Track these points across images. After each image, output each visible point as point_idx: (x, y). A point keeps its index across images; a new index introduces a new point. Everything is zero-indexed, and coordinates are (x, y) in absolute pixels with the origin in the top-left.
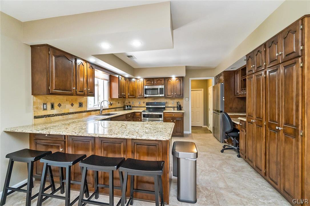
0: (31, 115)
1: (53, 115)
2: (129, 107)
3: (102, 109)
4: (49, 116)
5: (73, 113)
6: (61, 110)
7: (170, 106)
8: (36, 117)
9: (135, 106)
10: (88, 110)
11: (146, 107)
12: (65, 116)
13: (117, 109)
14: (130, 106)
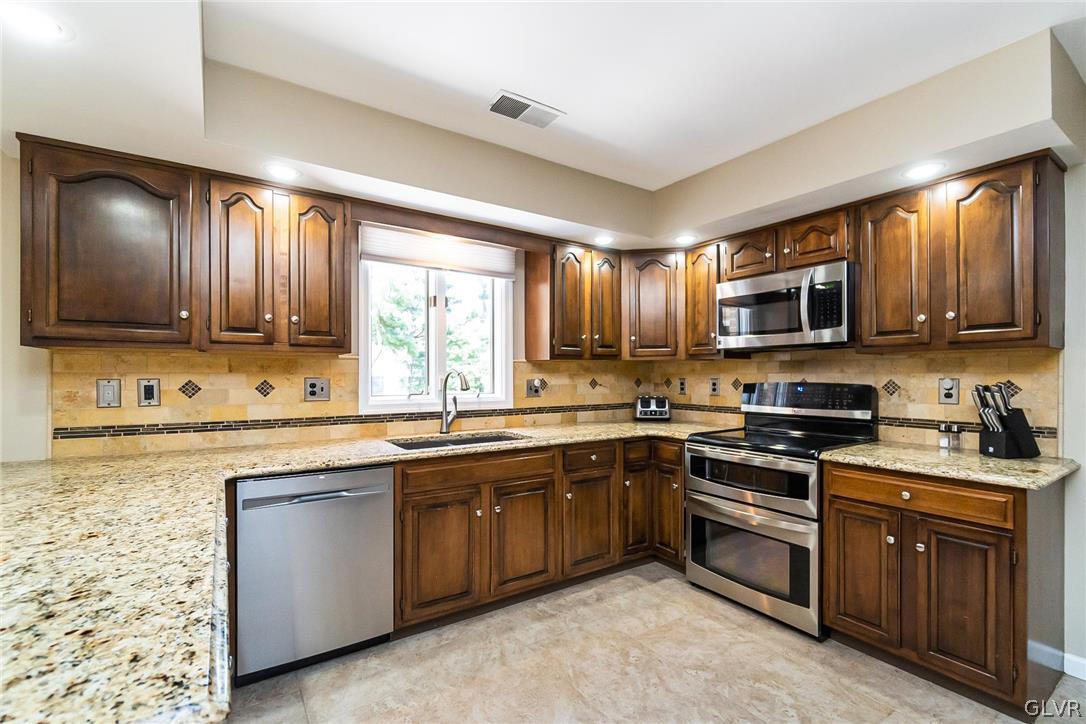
0: (43, 425)
1: (154, 429)
2: (653, 407)
3: (453, 413)
4: (131, 430)
5: (267, 424)
6: (200, 407)
7: (914, 412)
8: (60, 433)
9: (694, 402)
10: (363, 411)
11: (747, 414)
12: (219, 435)
13: (581, 415)
14: (661, 403)
